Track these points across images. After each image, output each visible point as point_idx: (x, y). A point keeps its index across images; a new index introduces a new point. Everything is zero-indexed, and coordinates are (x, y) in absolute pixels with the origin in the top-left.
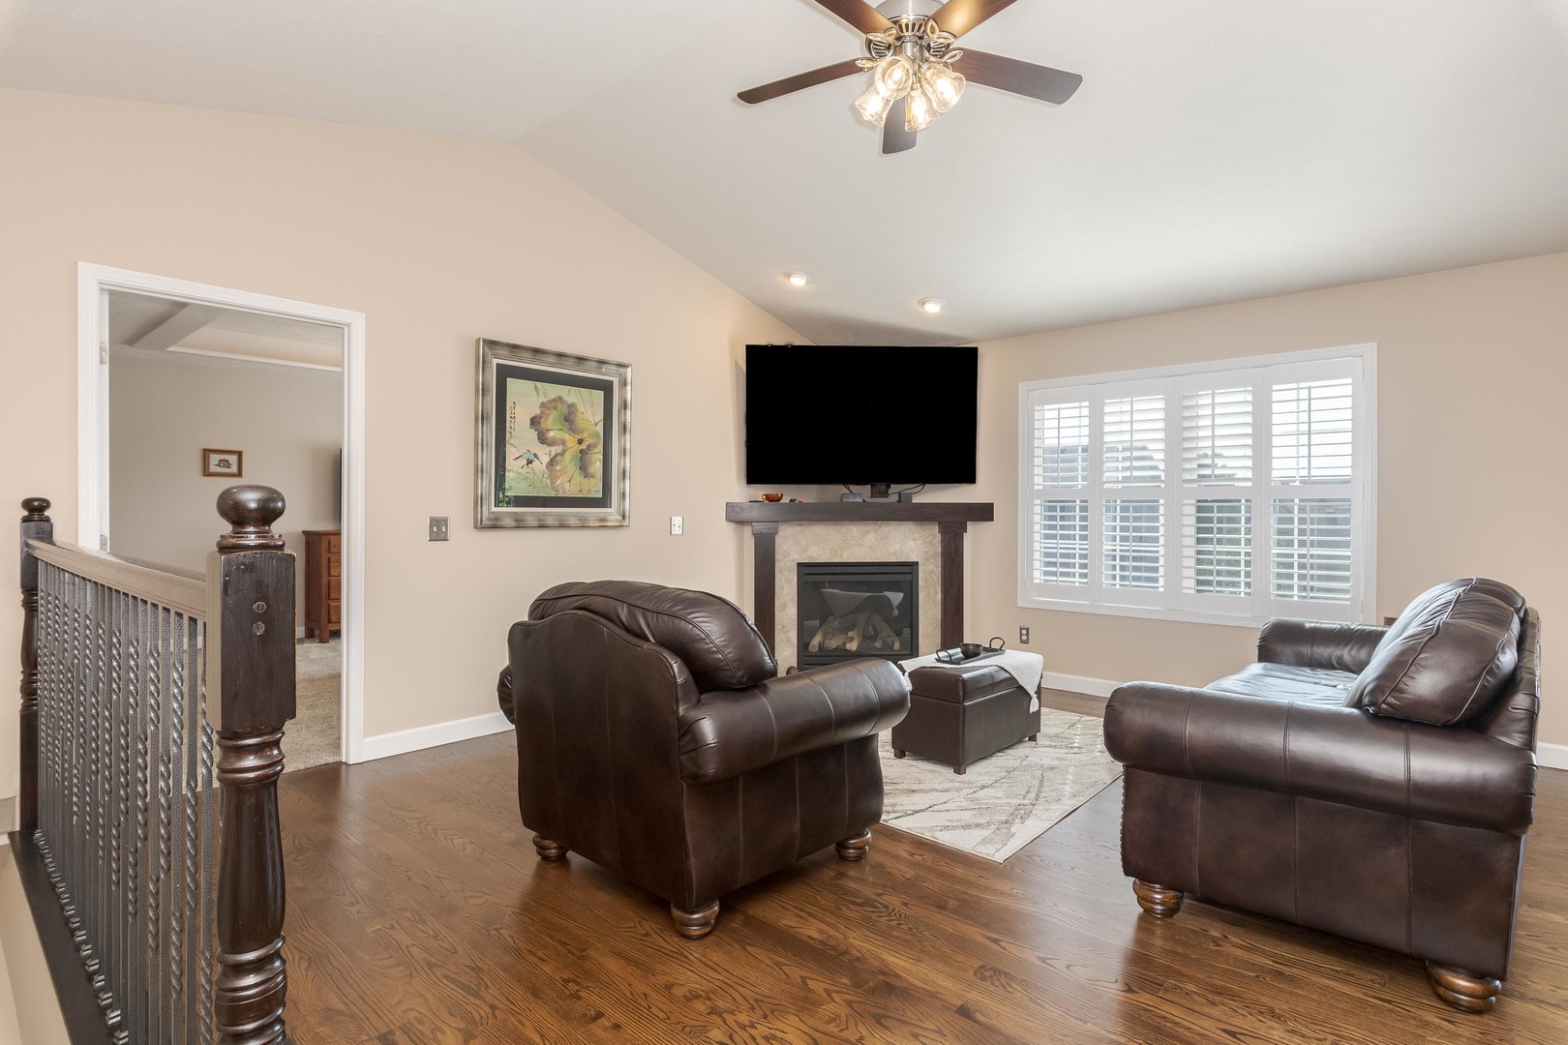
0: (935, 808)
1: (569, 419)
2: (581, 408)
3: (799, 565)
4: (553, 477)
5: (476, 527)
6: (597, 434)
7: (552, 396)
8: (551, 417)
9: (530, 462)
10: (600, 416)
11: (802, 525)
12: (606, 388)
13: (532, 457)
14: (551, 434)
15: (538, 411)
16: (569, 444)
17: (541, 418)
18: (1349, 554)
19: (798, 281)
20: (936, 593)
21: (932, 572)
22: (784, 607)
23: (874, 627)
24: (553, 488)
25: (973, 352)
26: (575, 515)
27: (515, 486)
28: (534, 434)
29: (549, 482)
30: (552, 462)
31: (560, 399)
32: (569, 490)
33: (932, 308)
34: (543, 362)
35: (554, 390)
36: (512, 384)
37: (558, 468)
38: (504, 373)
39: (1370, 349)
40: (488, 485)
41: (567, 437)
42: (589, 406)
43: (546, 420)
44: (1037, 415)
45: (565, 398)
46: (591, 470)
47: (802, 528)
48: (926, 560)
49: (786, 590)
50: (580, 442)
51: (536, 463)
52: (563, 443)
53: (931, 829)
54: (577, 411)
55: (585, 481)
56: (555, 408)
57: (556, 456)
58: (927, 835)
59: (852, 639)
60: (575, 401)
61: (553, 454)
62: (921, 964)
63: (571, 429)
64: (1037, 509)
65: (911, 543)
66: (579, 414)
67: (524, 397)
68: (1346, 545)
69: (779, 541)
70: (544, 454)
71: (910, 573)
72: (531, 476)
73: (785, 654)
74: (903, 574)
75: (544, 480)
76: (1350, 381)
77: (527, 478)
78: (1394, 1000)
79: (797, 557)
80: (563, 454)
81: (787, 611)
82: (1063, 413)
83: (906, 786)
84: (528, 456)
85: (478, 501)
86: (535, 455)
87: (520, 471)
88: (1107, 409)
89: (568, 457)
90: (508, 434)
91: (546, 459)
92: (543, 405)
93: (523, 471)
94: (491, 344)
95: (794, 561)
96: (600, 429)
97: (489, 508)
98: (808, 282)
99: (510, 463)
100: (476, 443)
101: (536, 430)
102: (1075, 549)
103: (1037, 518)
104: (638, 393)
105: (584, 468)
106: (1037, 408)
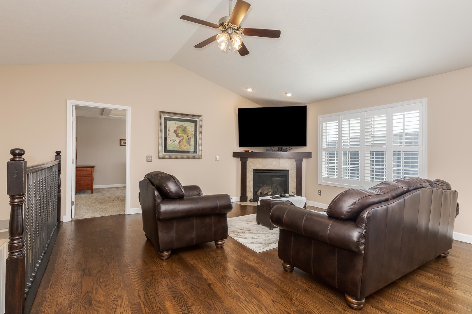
0: (254, 238)
1: (185, 131)
2: (188, 127)
3: (254, 170)
4: (180, 146)
5: (159, 158)
6: (192, 134)
7: (180, 125)
8: (180, 130)
9: (173, 142)
10: (194, 129)
11: (254, 158)
12: (196, 122)
13: (174, 141)
14: (180, 134)
15: (176, 129)
16: (184, 137)
17: (177, 130)
18: (418, 170)
19: (250, 90)
20: (294, 179)
21: (293, 173)
22: (249, 182)
23: (277, 188)
24: (180, 148)
25: (306, 107)
26: (186, 155)
27: (169, 148)
28: (175, 135)
29: (179, 147)
30: (180, 142)
31: (182, 125)
32: (185, 149)
33: (289, 95)
34: (177, 116)
35: (180, 123)
36: (169, 122)
37: (181, 143)
38: (166, 120)
39: (425, 100)
40: (162, 148)
41: (184, 135)
42: (190, 127)
43: (178, 131)
44: (324, 126)
45: (184, 125)
46: (191, 144)
47: (255, 159)
48: (291, 169)
49: (250, 177)
50: (188, 136)
51: (175, 142)
52: (183, 137)
53: (247, 243)
54: (187, 128)
55: (189, 146)
56: (181, 128)
57: (181, 140)
58: (244, 244)
59: (270, 192)
60: (186, 126)
61: (180, 140)
62: (210, 273)
63: (185, 133)
64: (324, 154)
65: (287, 164)
66: (187, 129)
67: (172, 126)
68: (418, 166)
69: (248, 163)
70: (178, 140)
71: (287, 173)
72: (174, 145)
73: (250, 195)
74: (284, 174)
75: (177, 146)
76: (418, 111)
77: (173, 146)
78: (333, 301)
79: (253, 168)
80: (183, 139)
81: (250, 183)
82: (330, 125)
83: (252, 232)
84: (173, 140)
85: (159, 152)
86: (175, 140)
87: (171, 144)
88: (343, 123)
89: (184, 140)
90: (167, 135)
91: (178, 141)
92: (177, 127)
93: (172, 144)
94: (163, 112)
95: (252, 169)
96: (194, 133)
97: (162, 153)
98: (252, 90)
99: (168, 142)
100: (159, 138)
101: (175, 133)
102: (335, 167)
103: (323, 157)
104: (204, 123)
105: (189, 143)
106: (323, 123)
